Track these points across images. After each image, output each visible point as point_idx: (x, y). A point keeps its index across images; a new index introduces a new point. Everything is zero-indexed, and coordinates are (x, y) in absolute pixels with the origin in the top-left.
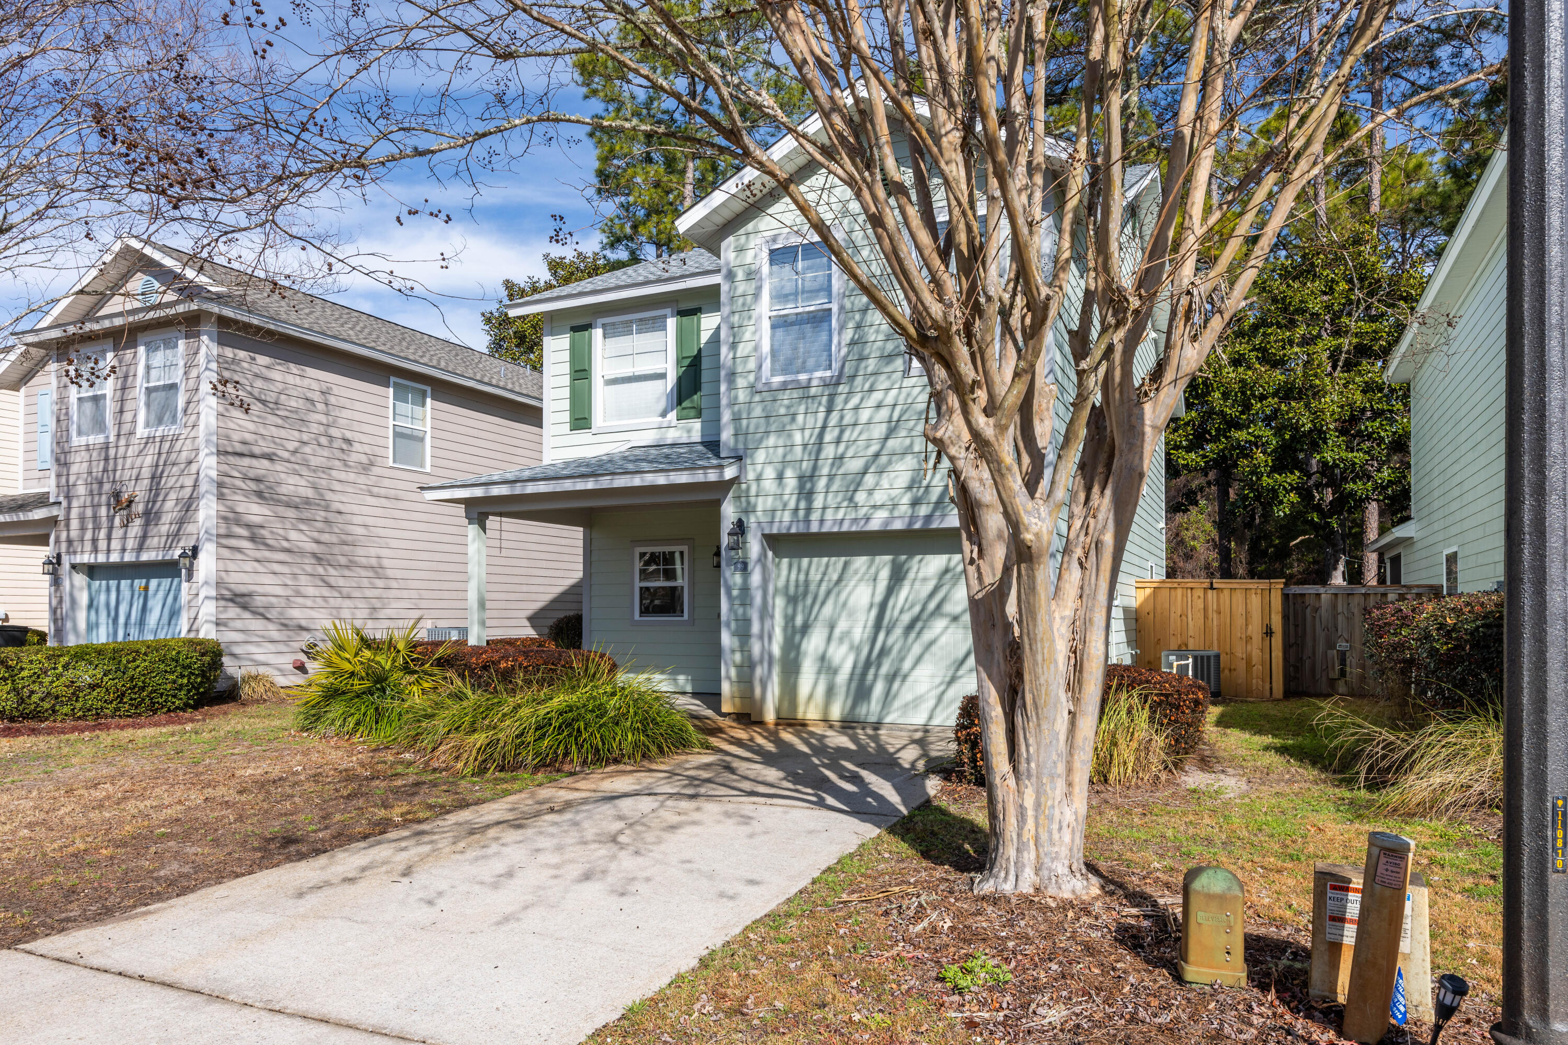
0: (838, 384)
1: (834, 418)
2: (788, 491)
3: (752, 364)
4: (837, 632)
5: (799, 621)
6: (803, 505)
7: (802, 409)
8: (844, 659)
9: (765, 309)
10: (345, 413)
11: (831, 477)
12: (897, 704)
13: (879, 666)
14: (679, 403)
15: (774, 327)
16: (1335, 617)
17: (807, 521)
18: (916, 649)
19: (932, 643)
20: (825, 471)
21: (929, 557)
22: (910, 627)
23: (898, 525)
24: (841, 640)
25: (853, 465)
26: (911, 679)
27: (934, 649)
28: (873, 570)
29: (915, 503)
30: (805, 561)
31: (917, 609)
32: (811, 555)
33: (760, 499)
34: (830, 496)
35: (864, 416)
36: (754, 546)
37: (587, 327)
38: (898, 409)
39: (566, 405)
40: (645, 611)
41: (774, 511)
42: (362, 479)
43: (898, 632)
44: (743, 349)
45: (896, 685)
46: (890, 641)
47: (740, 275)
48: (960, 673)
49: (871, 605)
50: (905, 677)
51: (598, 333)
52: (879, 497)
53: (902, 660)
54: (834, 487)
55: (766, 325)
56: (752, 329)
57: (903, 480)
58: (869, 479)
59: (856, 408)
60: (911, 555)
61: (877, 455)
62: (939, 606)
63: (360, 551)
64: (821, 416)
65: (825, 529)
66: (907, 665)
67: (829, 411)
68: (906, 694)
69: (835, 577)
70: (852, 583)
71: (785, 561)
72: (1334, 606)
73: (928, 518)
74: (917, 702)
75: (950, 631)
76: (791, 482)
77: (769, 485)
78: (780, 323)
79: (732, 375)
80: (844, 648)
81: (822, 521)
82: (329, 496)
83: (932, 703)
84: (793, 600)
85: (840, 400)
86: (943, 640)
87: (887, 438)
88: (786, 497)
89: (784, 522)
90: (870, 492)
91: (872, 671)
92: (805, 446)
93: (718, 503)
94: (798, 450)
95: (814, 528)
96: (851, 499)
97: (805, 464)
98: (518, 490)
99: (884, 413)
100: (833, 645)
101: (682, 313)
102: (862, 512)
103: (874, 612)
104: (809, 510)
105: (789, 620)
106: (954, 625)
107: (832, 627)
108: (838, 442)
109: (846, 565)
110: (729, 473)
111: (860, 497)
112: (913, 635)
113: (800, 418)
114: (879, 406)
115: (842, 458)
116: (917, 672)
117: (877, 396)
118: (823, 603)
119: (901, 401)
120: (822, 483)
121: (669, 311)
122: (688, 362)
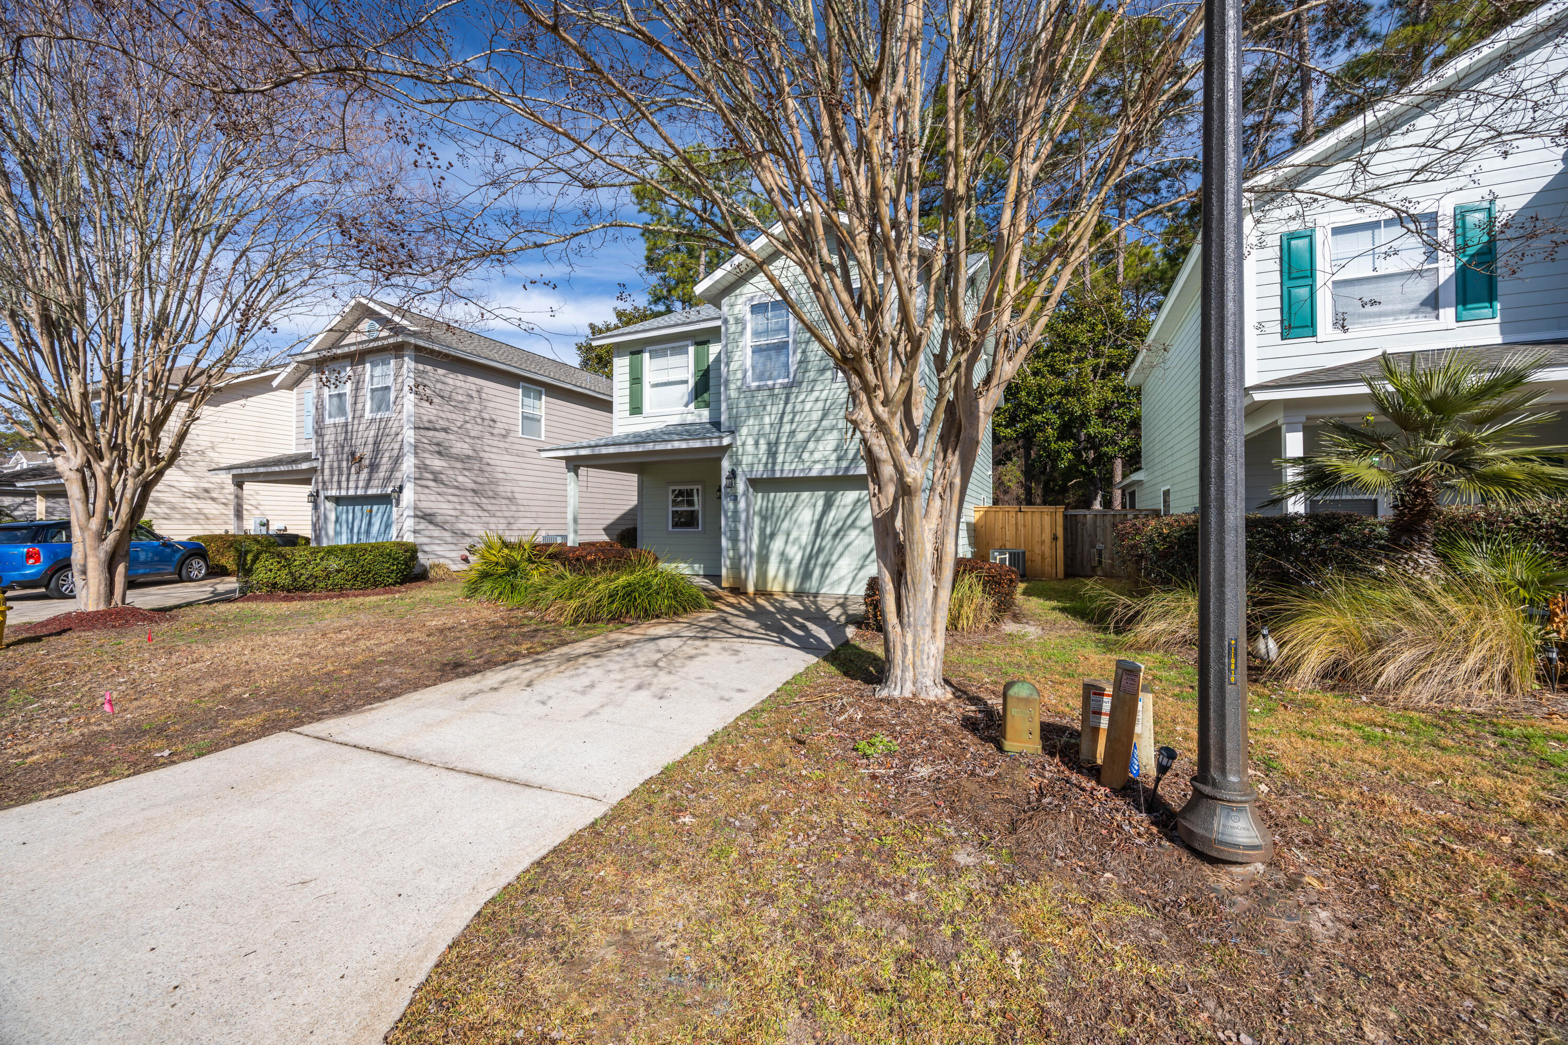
0: (792, 387)
1: (789, 408)
2: (761, 452)
3: (739, 375)
4: (792, 538)
5: (768, 531)
6: (770, 461)
7: (770, 402)
8: (795, 554)
9: (748, 340)
10: (491, 404)
11: (788, 444)
12: (828, 582)
13: (817, 559)
14: (696, 398)
15: (753, 352)
16: (1095, 529)
17: (773, 471)
18: (840, 548)
19: (849, 545)
20: (784, 440)
21: (847, 493)
22: (836, 535)
23: (828, 473)
24: (794, 543)
25: (801, 437)
26: (836, 566)
27: (850, 548)
28: (813, 500)
29: (839, 459)
30: (772, 495)
31: (840, 524)
32: (775, 491)
33: (745, 458)
34: (787, 455)
35: (808, 406)
36: (741, 486)
37: (640, 352)
38: (829, 402)
39: (627, 399)
40: (675, 525)
41: (753, 464)
42: (502, 445)
43: (829, 537)
44: (733, 366)
45: (827, 570)
46: (824, 543)
47: (731, 321)
48: (867, 563)
49: (813, 522)
50: (833, 565)
51: (646, 356)
52: (817, 456)
53: (831, 554)
54: (790, 450)
55: (749, 351)
56: (739, 353)
57: (831, 445)
58: (811, 445)
59: (803, 402)
60: (837, 491)
61: (815, 430)
62: (854, 522)
63: (501, 489)
64: (781, 406)
65: (784, 475)
66: (834, 558)
67: (786, 403)
68: (834, 576)
69: (790, 504)
70: (801, 508)
71: (760, 495)
72: (1095, 522)
73: (847, 469)
74: (840, 581)
75: (861, 536)
76: (763, 447)
77: (750, 448)
78: (757, 350)
79: (727, 382)
80: (796, 548)
81: (782, 471)
82: (482, 454)
83: (849, 581)
84: (764, 518)
85: (793, 397)
86: (856, 543)
87: (822, 420)
88: (760, 456)
89: (759, 471)
90: (812, 453)
91: (813, 562)
92: (772, 425)
93: (719, 460)
94: (767, 428)
95: (778, 475)
96: (800, 457)
97: (771, 436)
98: (597, 451)
99: (820, 405)
100: (789, 545)
101: (698, 344)
102: (807, 464)
103: (814, 526)
104: (774, 464)
105: (762, 531)
106: (863, 533)
107: (788, 535)
108: (792, 422)
109: (797, 497)
110: (726, 441)
111: (806, 456)
112: (837, 540)
113: (769, 408)
114: (817, 400)
115: (794, 432)
116: (840, 563)
117: (815, 394)
118: (783, 520)
119: (830, 397)
120: (782, 448)
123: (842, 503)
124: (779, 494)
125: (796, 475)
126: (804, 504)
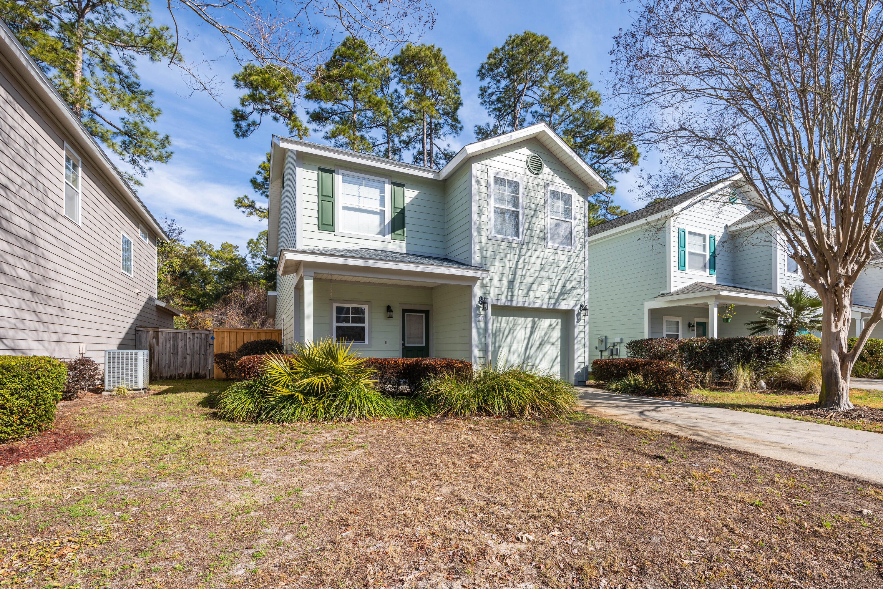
0: (522, 245)
1: (522, 260)
2: (504, 287)
4: (512, 350)
5: (497, 345)
6: (510, 294)
8: (515, 361)
11: (521, 283)
13: (528, 363)
14: (393, 230)
15: (495, 212)
17: (512, 301)
18: (540, 356)
19: (546, 353)
22: (539, 347)
23: (545, 306)
24: (514, 353)
25: (529, 280)
27: (547, 356)
28: (526, 324)
29: (550, 298)
31: (541, 340)
32: (502, 316)
33: (492, 289)
34: (520, 291)
35: (533, 260)
38: (543, 260)
39: (316, 214)
41: (498, 295)
43: (534, 349)
46: (532, 353)
48: (555, 364)
49: (525, 339)
50: (537, 367)
51: (339, 177)
52: (537, 294)
53: (535, 360)
54: (521, 288)
55: (492, 210)
57: (546, 288)
58: (535, 287)
59: (529, 256)
60: (539, 318)
62: (548, 339)
64: (516, 257)
65: (517, 305)
66: (537, 362)
67: (519, 255)
70: (518, 328)
75: (552, 348)
76: (505, 284)
77: (496, 283)
78: (497, 211)
79: (479, 229)
80: (515, 356)
85: (523, 251)
86: (549, 352)
87: (540, 271)
88: (503, 289)
89: (503, 301)
92: (510, 268)
93: (471, 288)
95: (514, 304)
96: (527, 294)
97: (510, 276)
99: (539, 261)
100: (511, 354)
101: (394, 184)
102: (532, 299)
103: (526, 341)
104: (512, 296)
105: (493, 344)
107: (510, 347)
108: (523, 269)
110: (484, 275)
111: (531, 293)
112: (539, 351)
114: (538, 257)
116: (541, 365)
117: (537, 253)
118: (507, 336)
119: (545, 256)
121: (386, 180)
122: (398, 211)
123: (542, 327)
124: (504, 318)
125: (526, 305)
126: (520, 326)
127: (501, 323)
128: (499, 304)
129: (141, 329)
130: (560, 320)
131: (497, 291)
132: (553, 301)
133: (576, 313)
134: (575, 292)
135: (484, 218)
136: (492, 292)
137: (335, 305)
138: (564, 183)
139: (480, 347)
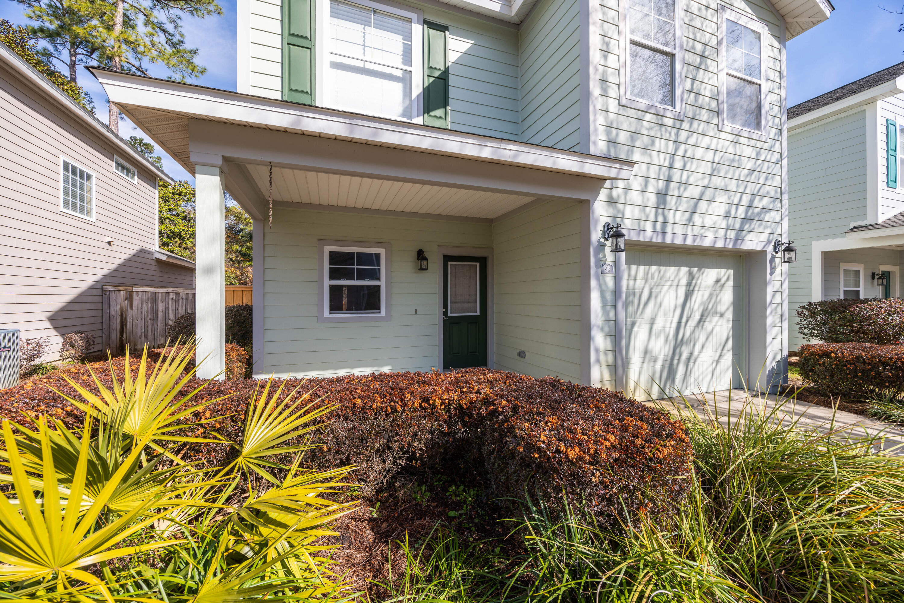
0: (683, 121)
1: (680, 152)
4: (655, 329)
6: (660, 219)
8: (661, 350)
9: (628, 30)
11: (679, 197)
12: (691, 380)
13: (680, 353)
15: (630, 51)
17: (664, 233)
18: (702, 339)
19: (711, 332)
20: (675, 192)
21: (708, 271)
22: (699, 322)
24: (658, 336)
25: (694, 192)
26: (699, 360)
28: (678, 279)
29: (727, 228)
31: (702, 309)
33: (628, 208)
34: (678, 214)
35: (699, 153)
45: (690, 366)
48: (724, 352)
49: (676, 308)
52: (707, 220)
54: (681, 207)
57: (722, 210)
58: (703, 206)
61: (706, 187)
62: (714, 306)
66: (696, 350)
67: (676, 142)
68: (696, 372)
70: (666, 288)
75: (719, 323)
76: (652, 199)
77: (635, 196)
79: (603, 82)
80: (661, 341)
81: (673, 235)
83: (709, 377)
85: (683, 135)
86: (715, 331)
88: (648, 210)
89: (648, 233)
90: (702, 215)
91: (677, 357)
92: (660, 167)
94: (656, 170)
95: (668, 239)
96: (691, 219)
97: (660, 183)
99: (710, 155)
100: (653, 337)
102: (697, 230)
103: (678, 312)
104: (664, 224)
106: (721, 319)
108: (683, 169)
111: (697, 219)
112: (700, 329)
113: (658, 142)
114: (707, 149)
115: (685, 184)
116: (702, 355)
117: (706, 141)
118: (646, 304)
119: (719, 148)
120: (672, 202)
121: (414, 16)
122: (437, 74)
123: (704, 284)
124: (642, 268)
125: (689, 242)
126: (669, 283)
127: (635, 279)
128: (641, 239)
129: (110, 288)
130: (731, 272)
131: (637, 213)
132: (732, 234)
133: (769, 257)
134: (767, 217)
135: (612, 61)
136: (628, 214)
137: (328, 249)
138: (749, 10)
139: (606, 329)
